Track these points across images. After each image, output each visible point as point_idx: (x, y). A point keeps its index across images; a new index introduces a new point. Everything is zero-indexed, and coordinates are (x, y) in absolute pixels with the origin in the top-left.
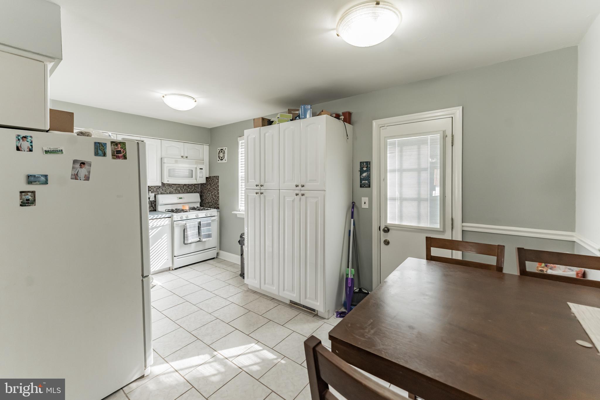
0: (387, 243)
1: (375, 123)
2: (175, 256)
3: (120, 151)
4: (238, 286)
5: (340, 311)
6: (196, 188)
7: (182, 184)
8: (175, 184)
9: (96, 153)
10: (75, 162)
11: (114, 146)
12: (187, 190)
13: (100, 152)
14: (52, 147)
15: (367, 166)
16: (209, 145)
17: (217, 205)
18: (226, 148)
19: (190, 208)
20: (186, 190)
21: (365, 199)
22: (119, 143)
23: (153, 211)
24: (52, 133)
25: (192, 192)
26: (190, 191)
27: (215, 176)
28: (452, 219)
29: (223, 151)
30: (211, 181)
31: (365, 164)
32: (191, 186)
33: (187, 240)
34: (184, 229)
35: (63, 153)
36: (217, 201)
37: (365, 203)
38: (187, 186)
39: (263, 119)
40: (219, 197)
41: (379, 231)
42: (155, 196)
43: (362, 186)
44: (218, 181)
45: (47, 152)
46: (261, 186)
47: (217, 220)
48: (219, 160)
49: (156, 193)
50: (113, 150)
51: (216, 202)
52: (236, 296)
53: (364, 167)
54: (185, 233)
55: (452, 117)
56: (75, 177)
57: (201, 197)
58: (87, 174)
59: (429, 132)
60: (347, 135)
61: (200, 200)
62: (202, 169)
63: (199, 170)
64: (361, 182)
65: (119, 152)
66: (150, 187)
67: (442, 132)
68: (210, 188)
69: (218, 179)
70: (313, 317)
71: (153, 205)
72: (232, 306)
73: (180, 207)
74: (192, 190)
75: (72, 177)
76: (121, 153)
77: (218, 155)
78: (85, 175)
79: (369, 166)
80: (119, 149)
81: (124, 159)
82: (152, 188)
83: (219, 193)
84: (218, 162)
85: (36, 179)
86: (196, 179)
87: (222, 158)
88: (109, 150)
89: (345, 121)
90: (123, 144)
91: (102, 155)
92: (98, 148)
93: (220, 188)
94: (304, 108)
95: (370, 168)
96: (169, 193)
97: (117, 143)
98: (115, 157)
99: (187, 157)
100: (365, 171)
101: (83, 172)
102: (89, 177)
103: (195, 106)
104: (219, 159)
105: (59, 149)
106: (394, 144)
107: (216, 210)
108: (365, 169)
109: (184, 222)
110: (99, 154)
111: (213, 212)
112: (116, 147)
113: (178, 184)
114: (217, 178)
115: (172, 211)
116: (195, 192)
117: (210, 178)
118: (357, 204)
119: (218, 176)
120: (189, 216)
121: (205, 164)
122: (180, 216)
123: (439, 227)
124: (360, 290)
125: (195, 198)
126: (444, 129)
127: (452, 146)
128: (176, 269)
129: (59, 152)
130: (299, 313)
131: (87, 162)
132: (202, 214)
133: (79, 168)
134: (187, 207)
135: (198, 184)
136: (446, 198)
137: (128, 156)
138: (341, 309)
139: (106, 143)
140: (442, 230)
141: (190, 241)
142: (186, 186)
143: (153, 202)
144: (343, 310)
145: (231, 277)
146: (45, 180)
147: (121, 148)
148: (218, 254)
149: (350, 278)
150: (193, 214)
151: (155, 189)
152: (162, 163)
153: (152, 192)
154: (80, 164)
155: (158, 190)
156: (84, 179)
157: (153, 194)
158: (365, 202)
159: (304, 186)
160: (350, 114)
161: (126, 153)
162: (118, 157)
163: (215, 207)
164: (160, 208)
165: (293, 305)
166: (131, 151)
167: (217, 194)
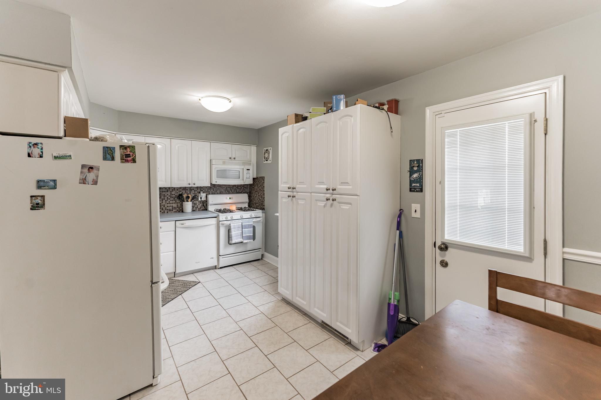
0: (444, 264)
1: (429, 111)
2: (220, 256)
3: (130, 155)
4: (273, 293)
5: (380, 342)
6: (245, 189)
7: (231, 185)
8: (225, 185)
9: (105, 157)
10: (83, 166)
11: (123, 149)
12: (237, 190)
13: (108, 156)
14: (62, 153)
15: (418, 165)
16: (256, 145)
17: (263, 206)
18: (271, 148)
19: (237, 208)
20: (235, 190)
21: (416, 206)
22: (128, 147)
23: (205, 210)
24: (65, 139)
25: (241, 192)
26: (239, 191)
27: (261, 177)
28: (545, 241)
29: (268, 151)
30: (258, 182)
31: (416, 162)
32: (240, 186)
33: (231, 240)
34: (229, 230)
35: (71, 158)
36: (263, 201)
37: (416, 212)
38: (237, 186)
39: (296, 115)
40: (264, 197)
41: (435, 248)
42: (206, 196)
43: (412, 190)
44: (264, 181)
45: (56, 158)
46: (293, 188)
47: (262, 221)
48: (264, 161)
49: (208, 193)
50: (122, 154)
51: (262, 203)
52: (267, 305)
53: (414, 166)
54: (230, 234)
55: (546, 93)
56: (84, 181)
57: (250, 197)
58: (95, 178)
59: (507, 117)
60: (391, 128)
61: (247, 201)
62: (249, 170)
63: (245, 171)
64: (411, 185)
65: (128, 156)
66: (202, 188)
67: (528, 117)
68: (257, 189)
69: (264, 180)
70: (345, 345)
71: (205, 205)
72: (260, 316)
73: (227, 207)
74: (241, 190)
75: (80, 182)
76: (130, 157)
77: (264, 155)
78: (93, 179)
79: (421, 165)
80: (128, 153)
81: (133, 163)
82: (203, 188)
83: (264, 193)
84: (264, 162)
85: (45, 184)
86: (243, 180)
87: (267, 158)
88: (118, 154)
89: (390, 110)
90: (132, 148)
91: (111, 159)
92: (107, 153)
93: (265, 189)
94: (336, 98)
95: (422, 167)
96: (219, 192)
97: (126, 147)
98: (124, 161)
99: (234, 159)
100: (416, 172)
101: (91, 176)
102: (97, 182)
103: (231, 108)
104: (265, 159)
105: (67, 154)
106: (454, 135)
107: (261, 211)
108: (415, 169)
109: (228, 223)
110: (107, 158)
111: (258, 213)
112: (125, 151)
113: (228, 185)
114: (263, 178)
115: (220, 211)
116: (244, 193)
117: (257, 179)
118: (406, 212)
119: (264, 177)
120: (233, 217)
121: (252, 165)
122: (225, 216)
123: (522, 251)
124: (408, 319)
125: (244, 198)
126: (531, 111)
127: (546, 134)
128: (221, 268)
129: (68, 158)
130: (330, 337)
131: (95, 167)
132: (247, 214)
133: (87, 173)
134: (234, 208)
135: (247, 185)
136: (535, 209)
137: (137, 160)
138: (381, 340)
139: (115, 148)
140: (527, 255)
141: (233, 242)
142: (235, 186)
143: (205, 201)
144: (384, 342)
145: (269, 283)
146: (53, 185)
147: (130, 151)
148: (262, 255)
149: (392, 304)
150: (238, 215)
151: (206, 189)
152: (211, 164)
153: (204, 193)
154: (88, 169)
155: (209, 190)
156: (92, 183)
157: (205, 194)
158: (416, 210)
159: (335, 190)
160: (397, 102)
161: (135, 156)
162: (127, 161)
163: (261, 208)
164: (211, 208)
165: (325, 325)
166: (140, 155)
167: (263, 195)
